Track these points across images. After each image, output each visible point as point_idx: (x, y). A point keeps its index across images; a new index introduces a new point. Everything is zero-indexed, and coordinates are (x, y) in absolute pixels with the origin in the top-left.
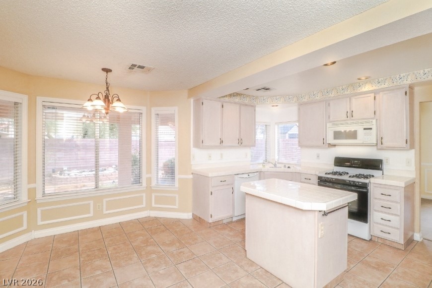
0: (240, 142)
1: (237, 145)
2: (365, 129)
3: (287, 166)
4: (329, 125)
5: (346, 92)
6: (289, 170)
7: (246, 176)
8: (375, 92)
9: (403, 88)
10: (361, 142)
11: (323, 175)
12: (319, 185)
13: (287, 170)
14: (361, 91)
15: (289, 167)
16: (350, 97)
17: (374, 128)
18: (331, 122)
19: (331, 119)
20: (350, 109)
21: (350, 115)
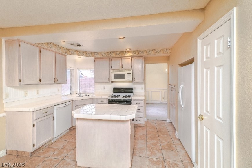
0: (56, 81)
1: (54, 83)
2: (128, 74)
3: (87, 95)
4: (111, 71)
5: (119, 55)
6: (89, 97)
7: (63, 105)
8: (132, 57)
9: (142, 56)
10: (126, 80)
11: (110, 98)
12: (109, 103)
13: (87, 97)
14: (126, 55)
15: (88, 96)
16: (121, 58)
17: (131, 73)
18: (112, 70)
19: (112, 68)
20: (121, 63)
21: (121, 66)
